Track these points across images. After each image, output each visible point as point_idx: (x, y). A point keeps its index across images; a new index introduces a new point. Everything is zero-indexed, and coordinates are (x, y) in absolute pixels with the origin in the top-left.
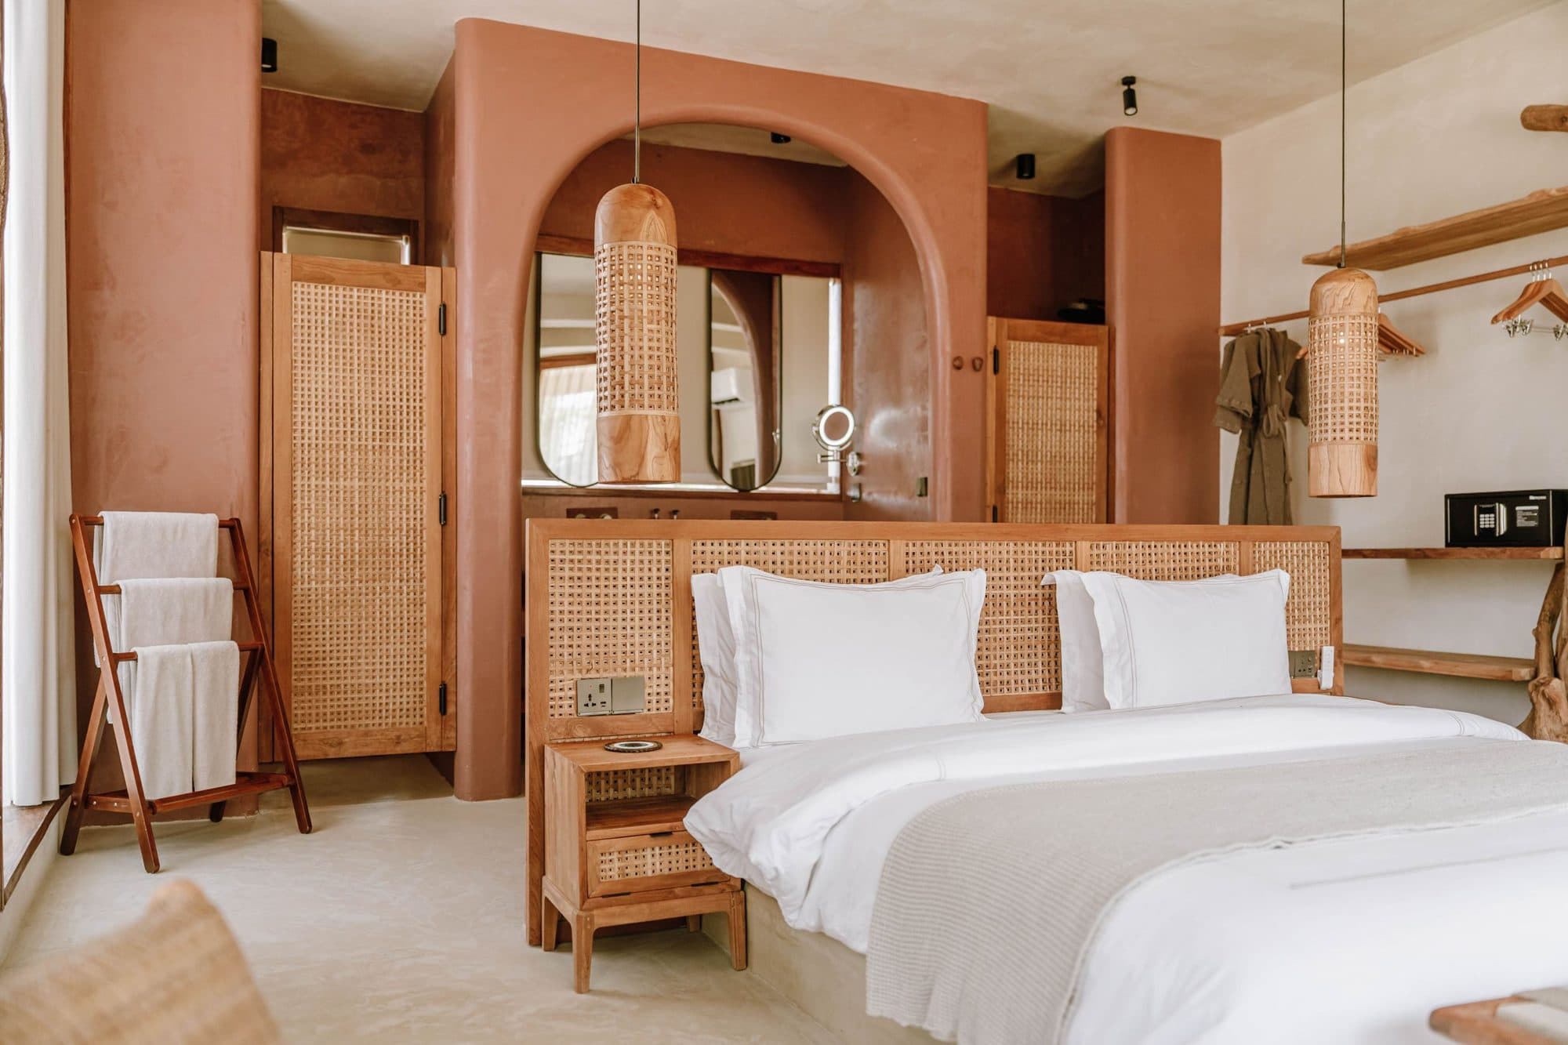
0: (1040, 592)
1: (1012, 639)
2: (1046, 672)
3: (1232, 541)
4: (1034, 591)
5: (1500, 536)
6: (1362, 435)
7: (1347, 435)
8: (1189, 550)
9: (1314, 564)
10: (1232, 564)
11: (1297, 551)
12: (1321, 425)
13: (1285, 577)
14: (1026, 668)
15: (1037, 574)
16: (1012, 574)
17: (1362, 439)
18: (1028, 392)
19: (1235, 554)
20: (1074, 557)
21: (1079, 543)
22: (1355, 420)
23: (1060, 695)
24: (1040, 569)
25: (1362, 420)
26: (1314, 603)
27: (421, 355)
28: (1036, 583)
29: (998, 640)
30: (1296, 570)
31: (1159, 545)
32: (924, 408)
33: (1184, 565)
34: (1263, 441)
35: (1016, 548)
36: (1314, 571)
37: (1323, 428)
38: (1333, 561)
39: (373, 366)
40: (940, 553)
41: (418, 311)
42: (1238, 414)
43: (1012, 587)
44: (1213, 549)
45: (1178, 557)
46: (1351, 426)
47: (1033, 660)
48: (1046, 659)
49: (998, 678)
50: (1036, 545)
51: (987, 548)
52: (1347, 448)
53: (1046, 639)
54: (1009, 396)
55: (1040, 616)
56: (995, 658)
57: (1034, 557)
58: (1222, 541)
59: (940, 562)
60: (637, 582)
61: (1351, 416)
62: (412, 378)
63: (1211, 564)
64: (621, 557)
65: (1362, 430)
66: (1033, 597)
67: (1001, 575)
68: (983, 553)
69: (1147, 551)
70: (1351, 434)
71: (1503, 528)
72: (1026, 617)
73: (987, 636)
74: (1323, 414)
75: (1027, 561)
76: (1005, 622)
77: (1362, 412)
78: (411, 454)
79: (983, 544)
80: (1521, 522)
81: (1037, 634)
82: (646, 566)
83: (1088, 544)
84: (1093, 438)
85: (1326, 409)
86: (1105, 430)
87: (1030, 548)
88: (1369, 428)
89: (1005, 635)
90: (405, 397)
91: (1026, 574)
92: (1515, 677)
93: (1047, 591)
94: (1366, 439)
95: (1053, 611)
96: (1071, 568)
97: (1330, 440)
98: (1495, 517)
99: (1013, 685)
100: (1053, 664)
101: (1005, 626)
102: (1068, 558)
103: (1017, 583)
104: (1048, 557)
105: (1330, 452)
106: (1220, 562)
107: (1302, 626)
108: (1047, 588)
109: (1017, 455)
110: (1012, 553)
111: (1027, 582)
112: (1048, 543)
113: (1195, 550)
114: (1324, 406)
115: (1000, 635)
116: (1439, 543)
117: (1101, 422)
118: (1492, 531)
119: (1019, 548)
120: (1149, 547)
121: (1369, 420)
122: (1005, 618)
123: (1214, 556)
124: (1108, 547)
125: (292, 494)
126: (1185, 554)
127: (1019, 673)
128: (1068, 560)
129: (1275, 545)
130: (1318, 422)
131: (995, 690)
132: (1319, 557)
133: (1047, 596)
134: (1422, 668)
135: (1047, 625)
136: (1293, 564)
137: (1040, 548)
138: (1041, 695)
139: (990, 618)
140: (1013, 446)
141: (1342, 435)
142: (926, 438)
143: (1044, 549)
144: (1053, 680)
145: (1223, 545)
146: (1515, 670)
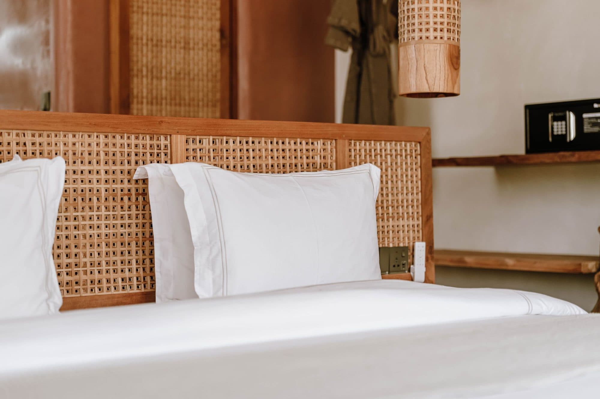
0: (133, 186)
1: (103, 236)
2: (141, 270)
3: (328, 139)
4: (126, 185)
5: (570, 141)
6: (446, 35)
7: (432, 34)
8: (287, 146)
9: (406, 163)
10: (329, 161)
11: (391, 150)
12: (408, 25)
13: (376, 171)
14: (119, 267)
15: (129, 168)
16: (102, 168)
17: (446, 39)
18: (152, 8)
19: (331, 152)
20: (169, 151)
21: (174, 136)
22: (439, 20)
23: (154, 292)
24: (133, 162)
25: (446, 20)
26: (407, 201)
28: (129, 177)
29: (88, 237)
30: (389, 169)
31: (257, 141)
32: (47, 22)
33: (282, 161)
34: (370, 59)
35: (106, 140)
36: (406, 170)
37: (410, 28)
38: (424, 161)
40: (22, 144)
42: (347, 33)
43: (103, 181)
44: (310, 147)
45: (275, 154)
46: (436, 26)
47: (127, 257)
48: (141, 256)
49: (89, 277)
50: (129, 138)
51: (74, 140)
52: (432, 47)
53: (140, 235)
54: (133, 12)
55: (134, 212)
56: (85, 256)
57: (126, 150)
58: (319, 139)
59: (22, 153)
61: (435, 16)
63: (308, 161)
65: (445, 30)
66: (126, 192)
67: (91, 168)
68: (70, 145)
69: (245, 147)
70: (436, 34)
71: (573, 135)
72: (119, 212)
73: (76, 232)
74: (410, 14)
75: (118, 155)
76: (96, 218)
77: (445, 12)
79: (70, 135)
80: (587, 129)
81: (130, 230)
83: (184, 138)
84: (216, 57)
85: (413, 9)
86: (227, 50)
87: (122, 141)
88: (452, 28)
89: (96, 232)
91: (118, 168)
92: (583, 270)
93: (141, 186)
94: (449, 39)
95: (147, 207)
96: (166, 162)
97: (416, 39)
98: (566, 125)
99: (105, 285)
100: (147, 261)
101: (95, 222)
102: (162, 152)
103: (108, 177)
104: (141, 150)
105: (418, 51)
106: (318, 159)
107: (396, 223)
108: (141, 182)
109: (142, 71)
110: (102, 145)
111: (119, 176)
112: (141, 137)
113: (293, 147)
114: (411, 6)
115: (91, 232)
116: (521, 150)
117: (224, 42)
118: (564, 137)
119: (110, 140)
120: (247, 142)
121: (452, 21)
122: (95, 213)
123: (311, 154)
124: (205, 141)
126: (283, 150)
127: (112, 271)
128: (163, 155)
129: (370, 144)
130: (406, 23)
131: (85, 290)
132: (411, 156)
133: (141, 191)
134: (507, 265)
135: (140, 221)
136: (386, 163)
137: (133, 141)
138: (136, 294)
139: (79, 214)
140: (137, 61)
141: (427, 34)
142: (48, 52)
143: (137, 142)
144: (148, 279)
145: (321, 142)
146: (584, 263)
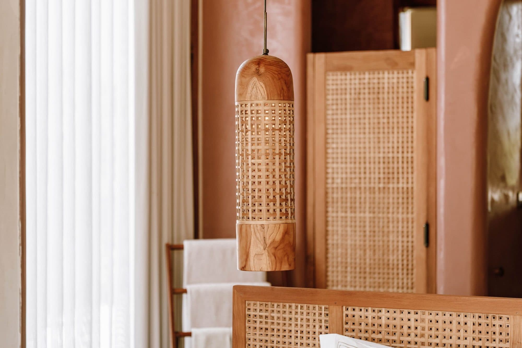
27: (412, 117)
39: (379, 128)
41: (410, 85)
60: (305, 335)
62: (405, 135)
64: (293, 316)
78: (405, 193)
82: (311, 323)
90: (400, 150)
125: (326, 222)
